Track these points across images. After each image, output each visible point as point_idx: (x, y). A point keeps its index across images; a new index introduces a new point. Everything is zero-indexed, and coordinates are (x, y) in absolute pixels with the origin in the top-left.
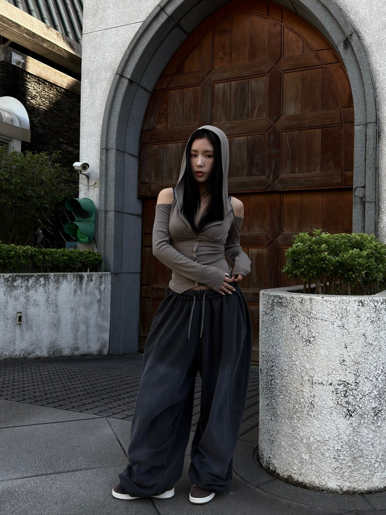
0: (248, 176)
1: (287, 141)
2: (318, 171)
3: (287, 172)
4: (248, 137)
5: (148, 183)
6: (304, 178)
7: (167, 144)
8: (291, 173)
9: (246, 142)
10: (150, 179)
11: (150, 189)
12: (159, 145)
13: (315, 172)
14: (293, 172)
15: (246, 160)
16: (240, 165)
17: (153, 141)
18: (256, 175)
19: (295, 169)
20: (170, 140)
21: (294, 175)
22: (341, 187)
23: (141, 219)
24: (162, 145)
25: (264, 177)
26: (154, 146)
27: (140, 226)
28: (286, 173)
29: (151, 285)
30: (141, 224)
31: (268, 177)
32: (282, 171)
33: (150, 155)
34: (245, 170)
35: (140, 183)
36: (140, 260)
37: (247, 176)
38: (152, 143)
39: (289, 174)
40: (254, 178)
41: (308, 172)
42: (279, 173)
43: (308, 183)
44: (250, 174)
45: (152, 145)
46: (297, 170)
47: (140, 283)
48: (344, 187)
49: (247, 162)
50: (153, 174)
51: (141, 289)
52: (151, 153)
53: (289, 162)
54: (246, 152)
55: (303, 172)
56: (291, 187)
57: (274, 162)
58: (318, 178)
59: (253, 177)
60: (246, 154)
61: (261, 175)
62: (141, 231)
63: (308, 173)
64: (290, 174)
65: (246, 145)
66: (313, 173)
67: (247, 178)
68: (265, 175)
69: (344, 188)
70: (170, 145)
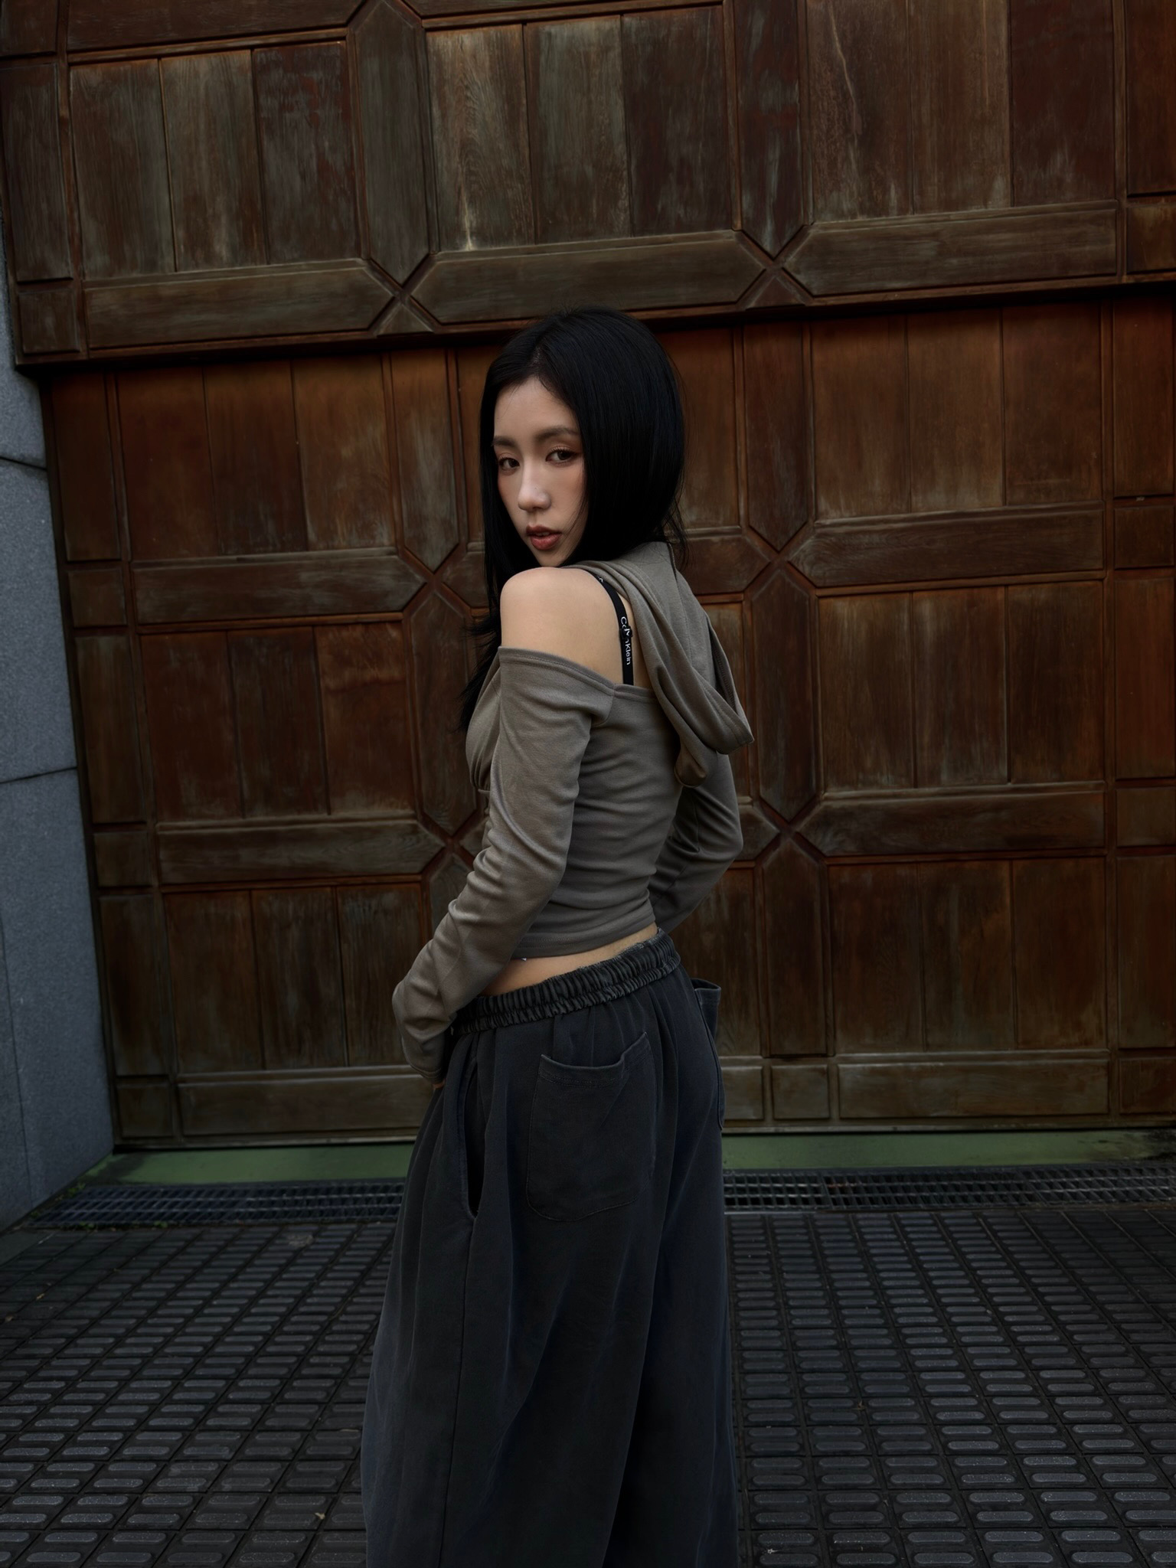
0: (642, 233)
1: (838, 45)
2: (999, 202)
3: (846, 206)
4: (627, 19)
5: (69, 279)
6: (934, 235)
7: (159, 57)
8: (862, 213)
9: (617, 50)
10: (78, 256)
11: (82, 316)
12: (113, 67)
13: (986, 205)
14: (877, 208)
15: (620, 149)
16: (589, 170)
17: (71, 42)
18: (681, 227)
19: (886, 191)
20: (173, 36)
21: (880, 223)
22: (1114, 281)
23: (44, 484)
24: (126, 66)
25: (726, 237)
26: (83, 71)
27: (45, 521)
28: (840, 214)
29: (143, 823)
30: (48, 512)
31: (749, 236)
32: (820, 204)
33: (62, 122)
34: (624, 202)
35: (21, 284)
36: (67, 701)
37: (633, 233)
38: (69, 52)
39: (854, 216)
40: (675, 240)
41: (949, 205)
42: (806, 212)
43: (955, 261)
44: (648, 219)
45: (71, 65)
46: (893, 195)
47: (80, 820)
48: (1126, 279)
49: (629, 156)
50: (91, 231)
51: (91, 850)
52: (64, 112)
53: (852, 155)
54: (620, 102)
55: (923, 209)
56: (873, 285)
57: (774, 155)
58: (1006, 238)
59: (671, 236)
60: (619, 114)
61: (710, 225)
62: (50, 551)
63: (953, 214)
64: (860, 219)
65: (618, 62)
66: (973, 211)
67: (635, 244)
68: (729, 225)
69: (1127, 285)
70: (179, 64)
